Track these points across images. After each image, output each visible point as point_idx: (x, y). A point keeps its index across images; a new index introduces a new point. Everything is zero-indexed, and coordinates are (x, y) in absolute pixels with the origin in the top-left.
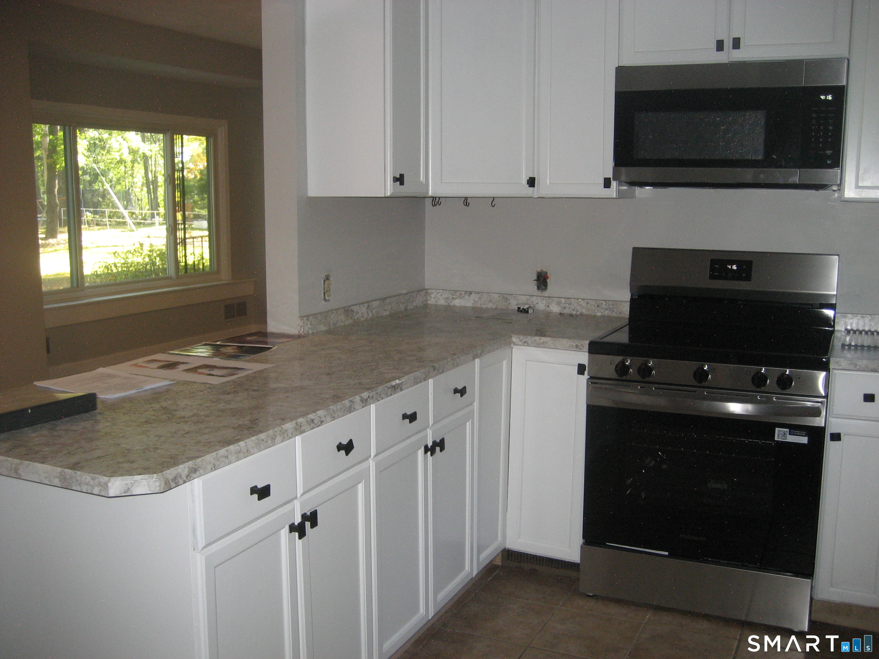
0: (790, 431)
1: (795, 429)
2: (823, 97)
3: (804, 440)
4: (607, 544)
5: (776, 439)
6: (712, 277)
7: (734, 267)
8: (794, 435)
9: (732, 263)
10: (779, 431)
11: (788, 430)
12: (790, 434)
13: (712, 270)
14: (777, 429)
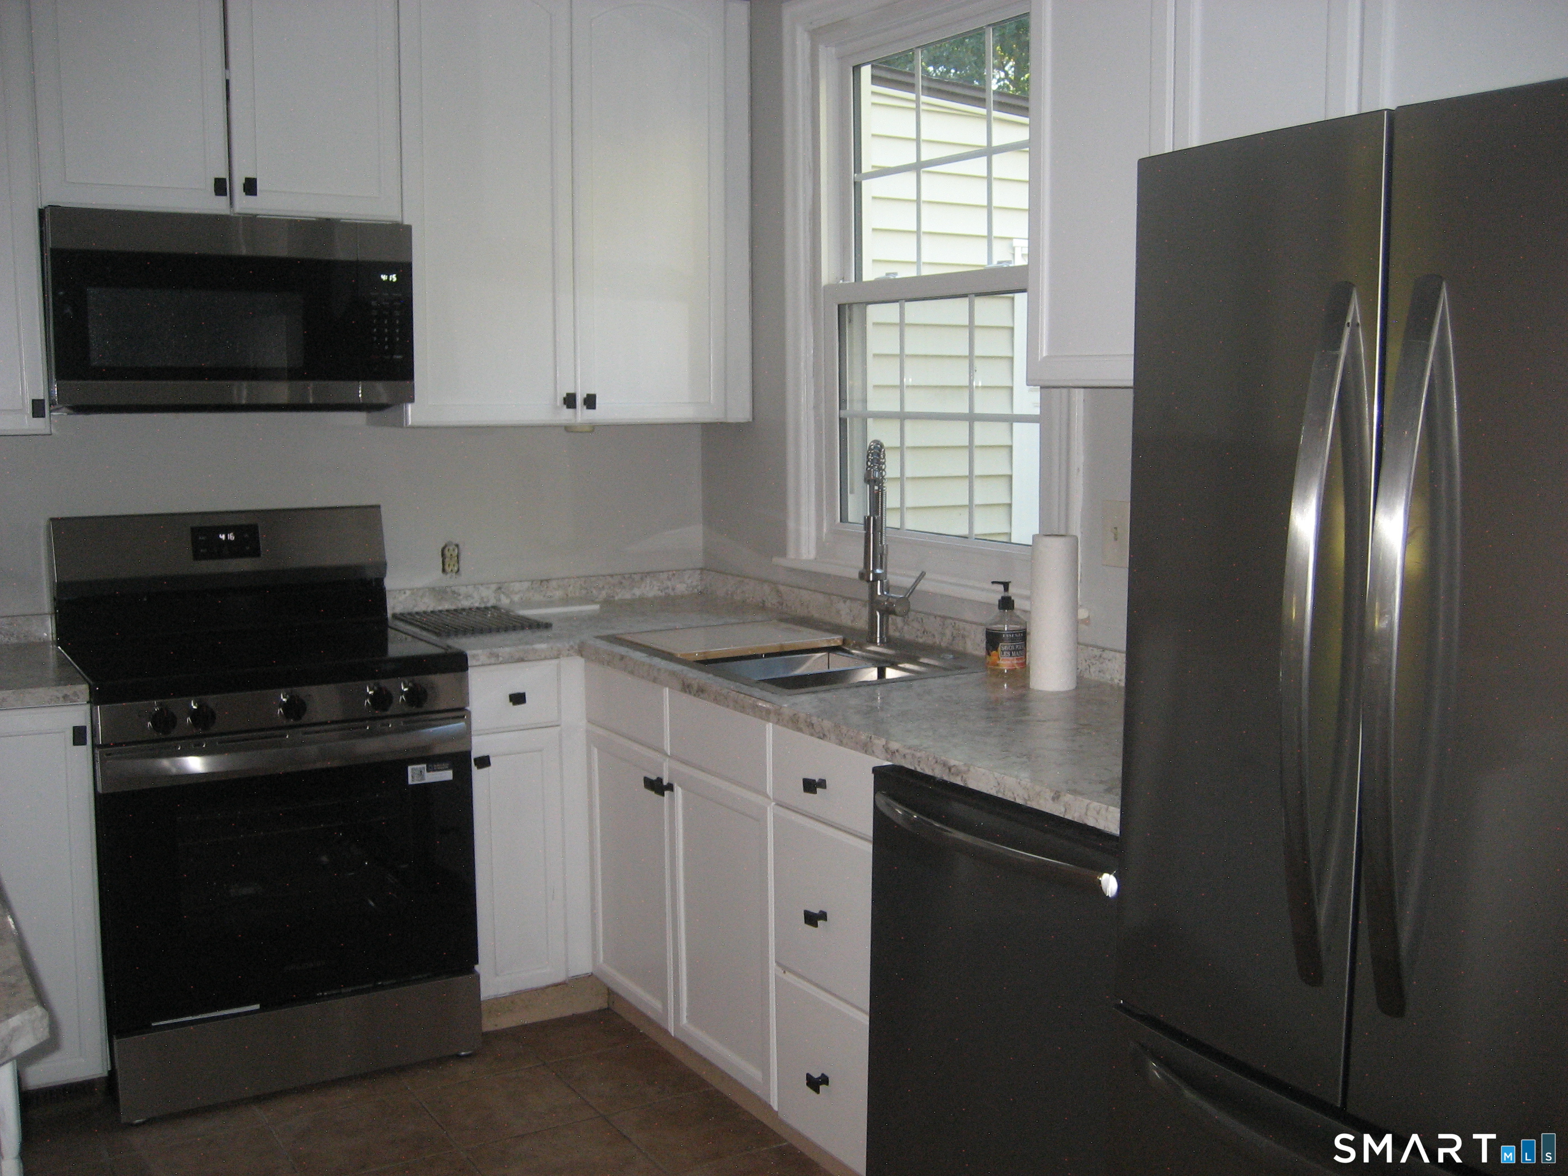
0: (427, 766)
1: (433, 761)
2: (384, 277)
3: (448, 775)
4: (153, 1024)
5: (410, 782)
6: (197, 556)
7: (231, 537)
8: (434, 771)
9: (226, 530)
10: (412, 769)
11: (425, 766)
12: (428, 771)
13: (196, 544)
14: (410, 768)
